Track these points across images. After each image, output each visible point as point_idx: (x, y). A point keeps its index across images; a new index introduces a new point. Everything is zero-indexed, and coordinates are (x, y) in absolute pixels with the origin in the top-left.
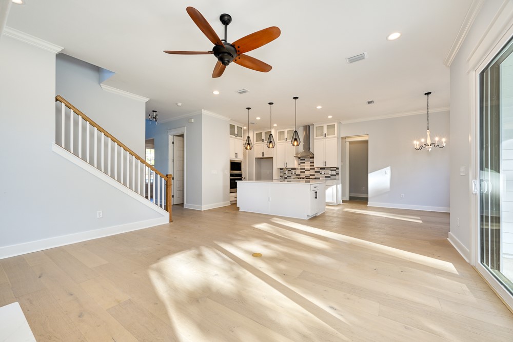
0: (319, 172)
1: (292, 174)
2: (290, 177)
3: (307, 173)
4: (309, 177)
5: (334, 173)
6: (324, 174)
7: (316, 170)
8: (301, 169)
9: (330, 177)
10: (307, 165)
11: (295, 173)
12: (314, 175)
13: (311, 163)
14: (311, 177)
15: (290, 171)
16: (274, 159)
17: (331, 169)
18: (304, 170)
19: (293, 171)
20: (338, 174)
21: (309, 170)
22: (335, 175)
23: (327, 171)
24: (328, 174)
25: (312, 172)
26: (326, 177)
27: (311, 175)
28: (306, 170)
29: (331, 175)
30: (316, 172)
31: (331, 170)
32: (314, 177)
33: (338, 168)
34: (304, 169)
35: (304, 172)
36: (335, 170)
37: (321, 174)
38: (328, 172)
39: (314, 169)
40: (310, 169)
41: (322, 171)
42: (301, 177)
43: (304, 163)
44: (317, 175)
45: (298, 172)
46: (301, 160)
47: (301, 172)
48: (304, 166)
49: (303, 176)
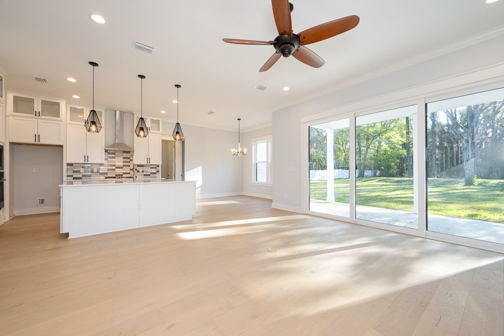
0: (136, 170)
1: (92, 172)
2: (90, 176)
3: (119, 171)
4: (122, 175)
5: (154, 171)
6: (143, 172)
7: (132, 167)
8: (109, 165)
9: (149, 175)
10: (119, 161)
11: (98, 171)
12: (129, 173)
13: (124, 158)
14: (124, 176)
15: (90, 167)
17: (151, 166)
18: (114, 168)
19: (95, 169)
20: (158, 172)
21: (122, 168)
22: (155, 173)
23: (145, 169)
24: (147, 172)
25: (126, 170)
26: (145, 175)
27: (124, 173)
28: (117, 168)
29: (151, 173)
30: (131, 170)
31: (151, 168)
32: (128, 176)
33: (158, 166)
34: (114, 166)
35: (114, 170)
36: (155, 168)
37: (138, 172)
38: (147, 170)
39: (129, 166)
40: (124, 166)
41: (141, 169)
42: (109, 176)
43: (114, 158)
44: (133, 174)
45: (104, 169)
46: (109, 153)
47: (109, 170)
48: (114, 162)
49: (112, 174)
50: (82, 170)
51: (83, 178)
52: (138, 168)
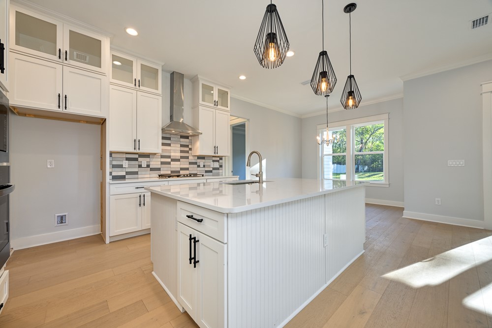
0: (196, 163)
1: (140, 166)
2: (136, 173)
3: (176, 166)
5: (217, 165)
6: (204, 166)
7: (191, 159)
8: (162, 157)
9: (211, 171)
10: (175, 151)
11: (148, 166)
12: (187, 169)
13: (182, 146)
14: (182, 172)
15: (136, 159)
16: (110, 126)
17: (214, 159)
18: (169, 160)
19: (144, 162)
20: (221, 166)
21: (178, 160)
22: (218, 169)
23: (207, 162)
24: (209, 166)
25: (184, 164)
26: (206, 172)
27: (182, 169)
28: (173, 160)
29: (214, 169)
30: (191, 163)
31: (214, 161)
32: (187, 172)
33: (221, 158)
34: (169, 157)
35: (169, 163)
36: (218, 161)
37: (199, 166)
38: (209, 164)
39: (187, 158)
40: (182, 157)
41: (201, 162)
42: (162, 172)
43: (169, 145)
44: (193, 169)
45: (155, 163)
47: (162, 163)
48: (169, 151)
49: (165, 171)
50: (126, 164)
51: (127, 177)
52: (199, 161)
